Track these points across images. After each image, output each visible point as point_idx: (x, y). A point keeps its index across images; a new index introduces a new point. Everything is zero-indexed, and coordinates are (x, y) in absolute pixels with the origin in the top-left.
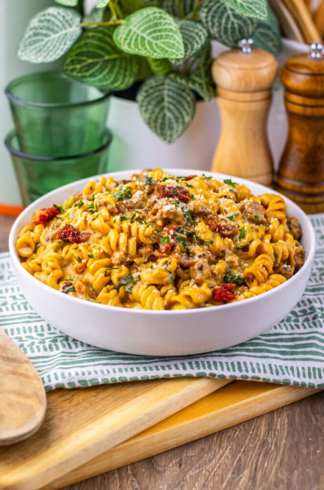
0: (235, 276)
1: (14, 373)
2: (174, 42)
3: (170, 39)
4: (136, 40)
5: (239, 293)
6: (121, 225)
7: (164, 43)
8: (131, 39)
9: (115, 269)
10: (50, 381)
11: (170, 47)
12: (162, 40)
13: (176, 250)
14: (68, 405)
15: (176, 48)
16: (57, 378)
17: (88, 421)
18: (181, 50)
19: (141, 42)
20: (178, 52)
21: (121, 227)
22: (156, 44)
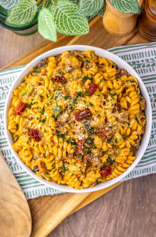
0: (112, 160)
1: (16, 194)
2: (84, 23)
3: (81, 20)
4: (61, 17)
5: (113, 168)
6: (59, 144)
7: (77, 22)
8: (58, 16)
9: (57, 163)
10: (31, 196)
11: (81, 25)
12: (77, 20)
13: (85, 158)
14: (40, 206)
15: (84, 26)
16: (34, 195)
17: (49, 217)
18: (87, 28)
19: (64, 19)
20: (86, 29)
21: (59, 145)
22: (73, 22)
